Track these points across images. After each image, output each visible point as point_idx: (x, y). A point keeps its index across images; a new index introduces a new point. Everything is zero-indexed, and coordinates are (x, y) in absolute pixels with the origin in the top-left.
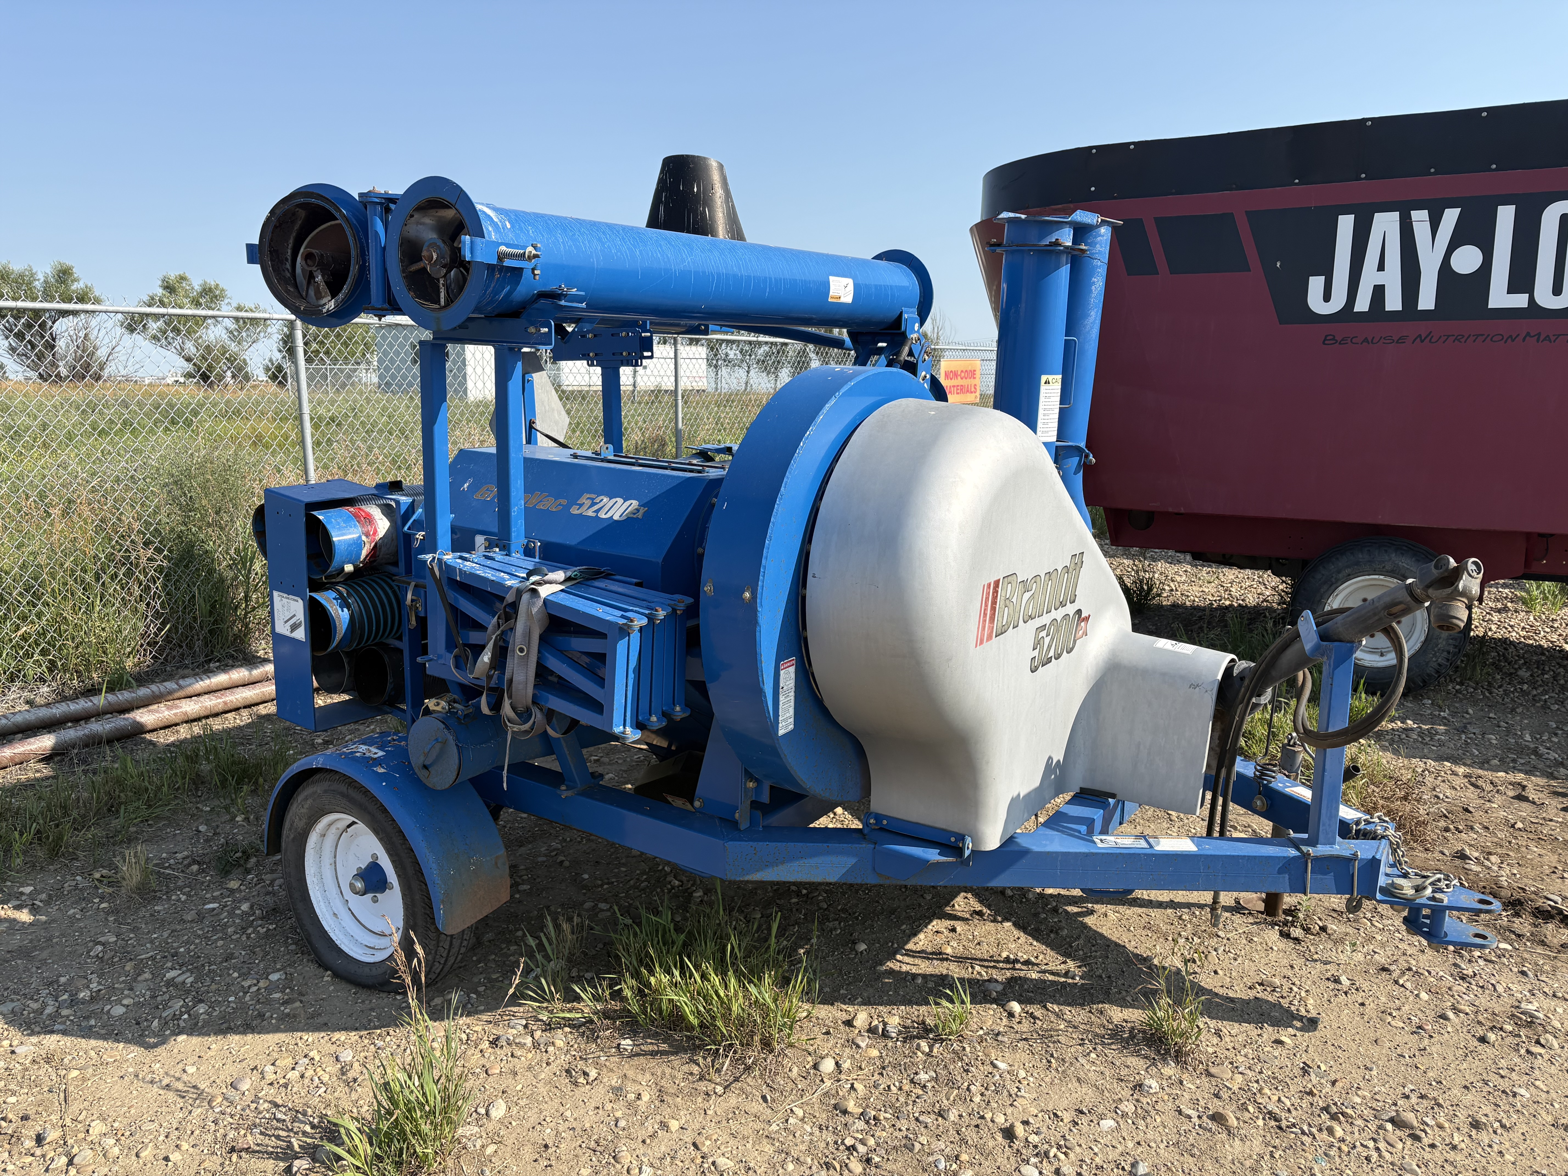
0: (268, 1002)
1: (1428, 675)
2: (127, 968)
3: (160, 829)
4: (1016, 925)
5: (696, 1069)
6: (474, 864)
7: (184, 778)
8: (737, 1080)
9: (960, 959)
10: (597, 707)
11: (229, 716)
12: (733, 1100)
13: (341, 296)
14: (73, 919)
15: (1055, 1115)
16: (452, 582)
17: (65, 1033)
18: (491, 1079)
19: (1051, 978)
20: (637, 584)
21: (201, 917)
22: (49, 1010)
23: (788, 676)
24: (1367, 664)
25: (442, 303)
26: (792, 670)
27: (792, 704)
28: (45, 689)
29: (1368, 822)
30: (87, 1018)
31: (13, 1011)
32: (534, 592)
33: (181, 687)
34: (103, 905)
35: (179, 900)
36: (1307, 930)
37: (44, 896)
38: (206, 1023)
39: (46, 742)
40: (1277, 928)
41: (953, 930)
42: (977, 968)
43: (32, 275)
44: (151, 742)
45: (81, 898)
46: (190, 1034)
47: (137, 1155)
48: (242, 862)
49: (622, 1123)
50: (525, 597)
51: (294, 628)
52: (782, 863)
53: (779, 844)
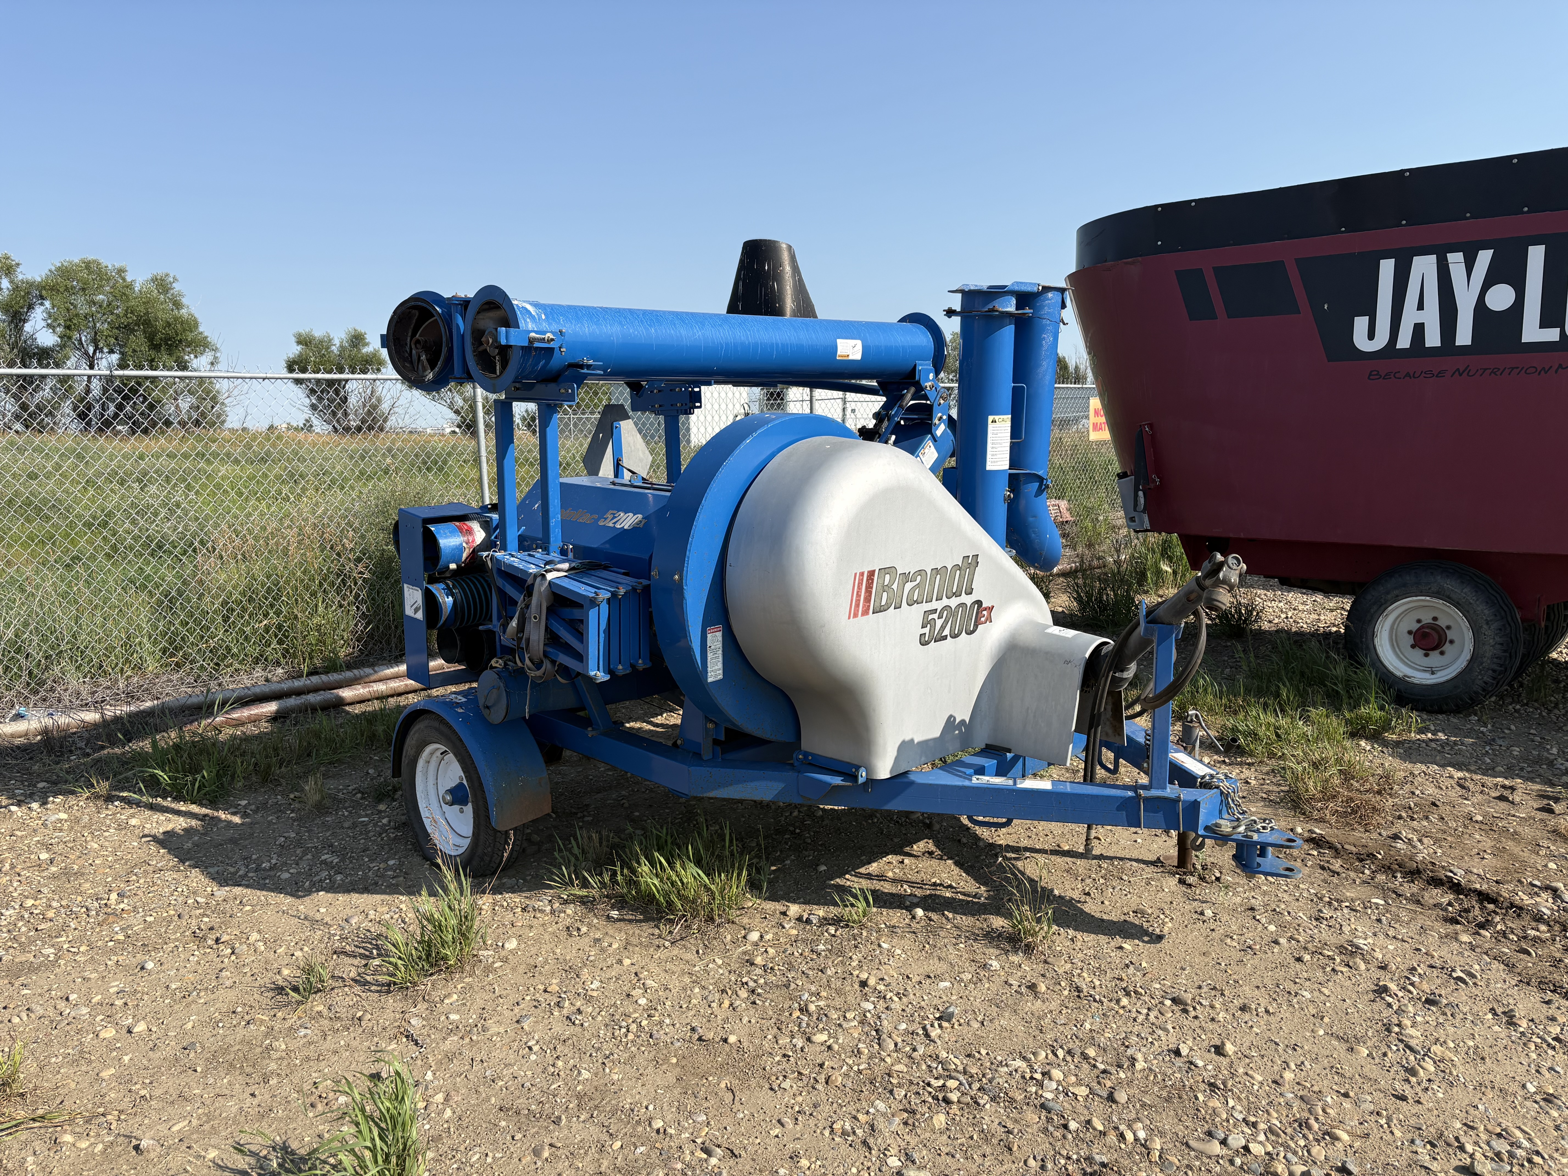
0: (383, 876)
1: (1475, 693)
2: (298, 852)
3: (341, 770)
4: (957, 864)
5: (657, 931)
6: (521, 781)
7: (362, 735)
8: (682, 939)
9: (894, 881)
10: (580, 657)
11: (410, 696)
12: (676, 951)
13: (436, 369)
14: (270, 822)
15: (908, 977)
16: (499, 571)
17: (247, 886)
18: (514, 929)
19: (961, 897)
20: (624, 574)
21: (354, 825)
22: (241, 873)
23: (715, 639)
24: (1416, 681)
25: (498, 373)
26: (719, 635)
27: (721, 659)
28: (280, 671)
29: (1212, 776)
30: (265, 879)
31: (217, 872)
32: (543, 576)
33: (376, 672)
34: (292, 815)
35: (343, 815)
36: (1202, 879)
37: (253, 807)
38: (340, 886)
39: (271, 707)
40: (1178, 876)
41: (902, 862)
42: (905, 886)
43: (330, 340)
44: (348, 713)
45: (279, 810)
46: (328, 892)
47: (275, 952)
48: (391, 793)
49: (592, 958)
50: (538, 579)
51: (416, 610)
52: (731, 785)
53: (728, 770)
